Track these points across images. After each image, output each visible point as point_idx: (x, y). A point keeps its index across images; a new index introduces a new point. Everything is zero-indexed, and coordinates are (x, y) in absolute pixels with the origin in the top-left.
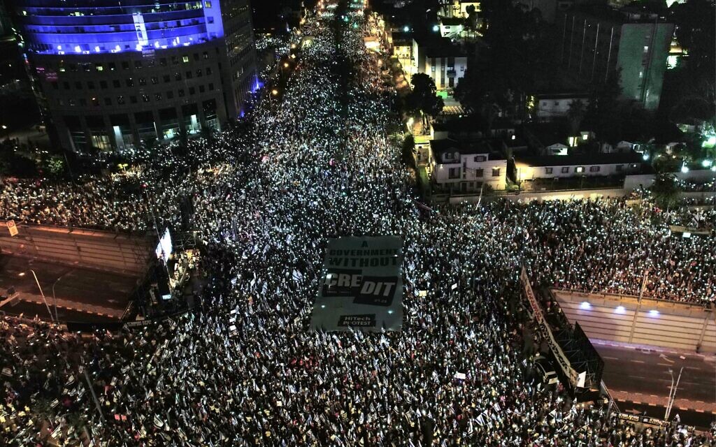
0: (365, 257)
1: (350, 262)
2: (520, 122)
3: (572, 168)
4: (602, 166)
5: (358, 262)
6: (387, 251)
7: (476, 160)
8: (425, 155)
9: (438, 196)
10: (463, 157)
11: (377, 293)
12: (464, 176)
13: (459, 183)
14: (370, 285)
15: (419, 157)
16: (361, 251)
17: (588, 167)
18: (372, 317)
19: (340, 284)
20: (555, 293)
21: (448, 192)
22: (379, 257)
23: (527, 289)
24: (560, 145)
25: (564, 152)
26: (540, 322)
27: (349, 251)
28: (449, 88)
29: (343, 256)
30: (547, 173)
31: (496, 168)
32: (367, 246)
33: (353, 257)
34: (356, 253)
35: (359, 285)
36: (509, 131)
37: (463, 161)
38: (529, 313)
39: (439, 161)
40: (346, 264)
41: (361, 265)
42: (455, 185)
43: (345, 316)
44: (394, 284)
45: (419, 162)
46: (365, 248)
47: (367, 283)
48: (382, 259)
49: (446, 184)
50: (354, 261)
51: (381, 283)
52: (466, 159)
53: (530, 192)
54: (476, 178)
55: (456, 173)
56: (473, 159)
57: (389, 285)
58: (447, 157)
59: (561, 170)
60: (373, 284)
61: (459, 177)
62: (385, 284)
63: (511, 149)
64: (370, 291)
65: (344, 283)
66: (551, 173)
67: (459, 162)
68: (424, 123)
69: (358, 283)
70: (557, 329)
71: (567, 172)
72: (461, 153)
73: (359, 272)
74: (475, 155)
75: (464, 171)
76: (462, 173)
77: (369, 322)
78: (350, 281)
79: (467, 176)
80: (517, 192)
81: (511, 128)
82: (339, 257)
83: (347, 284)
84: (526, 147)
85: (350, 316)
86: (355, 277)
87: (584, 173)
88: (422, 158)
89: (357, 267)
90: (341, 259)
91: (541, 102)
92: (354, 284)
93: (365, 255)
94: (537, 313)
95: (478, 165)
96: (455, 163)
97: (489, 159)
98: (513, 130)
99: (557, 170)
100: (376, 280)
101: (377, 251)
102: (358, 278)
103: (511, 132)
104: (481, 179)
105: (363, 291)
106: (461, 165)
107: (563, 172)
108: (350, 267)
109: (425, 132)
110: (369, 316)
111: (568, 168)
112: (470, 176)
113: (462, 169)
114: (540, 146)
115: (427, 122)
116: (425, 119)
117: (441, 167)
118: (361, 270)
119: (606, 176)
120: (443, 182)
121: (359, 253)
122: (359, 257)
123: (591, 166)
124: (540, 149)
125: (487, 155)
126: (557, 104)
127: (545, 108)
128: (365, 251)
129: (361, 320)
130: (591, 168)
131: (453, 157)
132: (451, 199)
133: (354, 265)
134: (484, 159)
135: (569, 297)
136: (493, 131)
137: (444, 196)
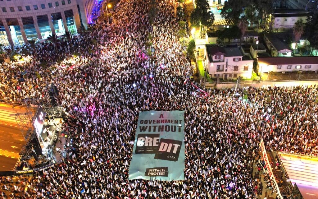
0: (161, 124)
1: (152, 128)
2: (261, 31)
3: (293, 66)
4: (312, 65)
5: (157, 128)
6: (175, 121)
7: (234, 60)
8: (202, 52)
9: (209, 83)
10: (226, 58)
11: (169, 151)
12: (226, 70)
13: (223, 74)
14: (164, 145)
15: (198, 54)
16: (159, 121)
17: (303, 66)
18: (166, 169)
19: (146, 145)
20: (280, 155)
21: (216, 80)
22: (170, 124)
23: (263, 154)
24: (287, 50)
25: (289, 54)
26: (271, 178)
27: (151, 121)
28: (218, 5)
29: (148, 125)
30: (278, 68)
31: (246, 66)
32: (163, 117)
33: (154, 125)
34: (156, 122)
35: (158, 145)
36: (255, 37)
37: (225, 61)
38: (264, 169)
39: (211, 60)
40: (150, 130)
41: (159, 131)
42: (220, 75)
43: (149, 169)
44: (179, 146)
45: (197, 58)
46: (162, 119)
47: (163, 144)
48: (172, 126)
49: (215, 75)
50: (155, 127)
51: (172, 144)
52: (228, 59)
53: (267, 81)
54: (233, 72)
55: (221, 68)
56: (232, 59)
57: (176, 146)
58: (216, 58)
59: (287, 67)
60: (166, 145)
61: (223, 71)
62: (174, 145)
63: (256, 51)
64: (165, 150)
65: (148, 143)
66: (281, 68)
67: (223, 61)
68: (202, 31)
69: (157, 143)
70: (282, 182)
71: (291, 68)
72: (225, 56)
73: (157, 136)
74: (234, 57)
75: (226, 67)
76: (225, 68)
77: (164, 173)
78: (152, 142)
79: (228, 70)
80: (259, 81)
81: (257, 36)
82: (145, 125)
83: (150, 145)
84: (265, 50)
85: (153, 169)
86: (155, 139)
87: (301, 70)
88: (200, 55)
89: (157, 132)
90: (147, 127)
91: (276, 18)
92: (155, 145)
93: (161, 123)
94: (269, 170)
95: (235, 64)
96: (221, 62)
97: (242, 60)
98: (257, 38)
99: (285, 68)
100: (168, 141)
101: (169, 120)
102: (158, 140)
103: (256, 38)
104: (236, 72)
105: (160, 150)
106: (225, 63)
107: (288, 68)
108: (152, 132)
109: (203, 37)
110: (164, 168)
111: (291, 66)
112: (230, 70)
113: (225, 66)
114: (274, 50)
115: (204, 29)
116: (203, 29)
117: (212, 64)
118: (159, 134)
119: (314, 72)
120: (213, 74)
121: (158, 122)
122: (158, 125)
123: (306, 65)
124: (274, 51)
125: (241, 57)
126: (286, 20)
127: (278, 23)
128: (162, 121)
129: (159, 172)
130: (306, 66)
131: (219, 58)
132: (217, 85)
133: (154, 130)
134: (239, 60)
135: (289, 157)
136: (245, 38)
137: (213, 83)
